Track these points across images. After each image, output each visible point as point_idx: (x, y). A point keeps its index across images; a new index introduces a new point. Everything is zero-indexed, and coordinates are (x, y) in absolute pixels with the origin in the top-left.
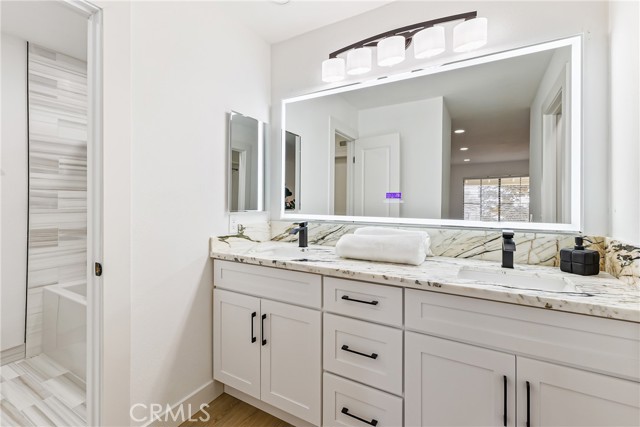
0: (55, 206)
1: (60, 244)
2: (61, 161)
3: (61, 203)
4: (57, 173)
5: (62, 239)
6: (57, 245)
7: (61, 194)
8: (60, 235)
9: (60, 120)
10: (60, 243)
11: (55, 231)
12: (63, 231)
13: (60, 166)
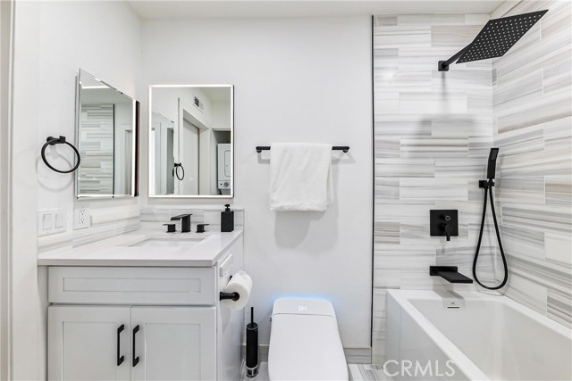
0: (397, 195)
1: (401, 242)
2: (403, 142)
3: (403, 192)
4: (398, 156)
5: (405, 236)
6: (398, 243)
7: (403, 181)
8: (402, 231)
9: (401, 93)
10: (402, 240)
11: (397, 226)
12: (405, 226)
13: (402, 149)
